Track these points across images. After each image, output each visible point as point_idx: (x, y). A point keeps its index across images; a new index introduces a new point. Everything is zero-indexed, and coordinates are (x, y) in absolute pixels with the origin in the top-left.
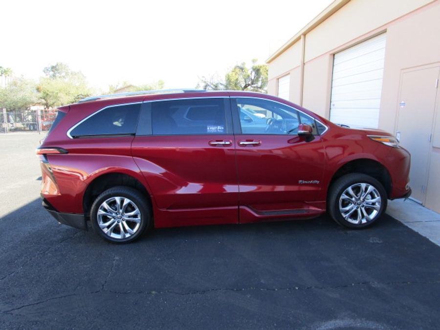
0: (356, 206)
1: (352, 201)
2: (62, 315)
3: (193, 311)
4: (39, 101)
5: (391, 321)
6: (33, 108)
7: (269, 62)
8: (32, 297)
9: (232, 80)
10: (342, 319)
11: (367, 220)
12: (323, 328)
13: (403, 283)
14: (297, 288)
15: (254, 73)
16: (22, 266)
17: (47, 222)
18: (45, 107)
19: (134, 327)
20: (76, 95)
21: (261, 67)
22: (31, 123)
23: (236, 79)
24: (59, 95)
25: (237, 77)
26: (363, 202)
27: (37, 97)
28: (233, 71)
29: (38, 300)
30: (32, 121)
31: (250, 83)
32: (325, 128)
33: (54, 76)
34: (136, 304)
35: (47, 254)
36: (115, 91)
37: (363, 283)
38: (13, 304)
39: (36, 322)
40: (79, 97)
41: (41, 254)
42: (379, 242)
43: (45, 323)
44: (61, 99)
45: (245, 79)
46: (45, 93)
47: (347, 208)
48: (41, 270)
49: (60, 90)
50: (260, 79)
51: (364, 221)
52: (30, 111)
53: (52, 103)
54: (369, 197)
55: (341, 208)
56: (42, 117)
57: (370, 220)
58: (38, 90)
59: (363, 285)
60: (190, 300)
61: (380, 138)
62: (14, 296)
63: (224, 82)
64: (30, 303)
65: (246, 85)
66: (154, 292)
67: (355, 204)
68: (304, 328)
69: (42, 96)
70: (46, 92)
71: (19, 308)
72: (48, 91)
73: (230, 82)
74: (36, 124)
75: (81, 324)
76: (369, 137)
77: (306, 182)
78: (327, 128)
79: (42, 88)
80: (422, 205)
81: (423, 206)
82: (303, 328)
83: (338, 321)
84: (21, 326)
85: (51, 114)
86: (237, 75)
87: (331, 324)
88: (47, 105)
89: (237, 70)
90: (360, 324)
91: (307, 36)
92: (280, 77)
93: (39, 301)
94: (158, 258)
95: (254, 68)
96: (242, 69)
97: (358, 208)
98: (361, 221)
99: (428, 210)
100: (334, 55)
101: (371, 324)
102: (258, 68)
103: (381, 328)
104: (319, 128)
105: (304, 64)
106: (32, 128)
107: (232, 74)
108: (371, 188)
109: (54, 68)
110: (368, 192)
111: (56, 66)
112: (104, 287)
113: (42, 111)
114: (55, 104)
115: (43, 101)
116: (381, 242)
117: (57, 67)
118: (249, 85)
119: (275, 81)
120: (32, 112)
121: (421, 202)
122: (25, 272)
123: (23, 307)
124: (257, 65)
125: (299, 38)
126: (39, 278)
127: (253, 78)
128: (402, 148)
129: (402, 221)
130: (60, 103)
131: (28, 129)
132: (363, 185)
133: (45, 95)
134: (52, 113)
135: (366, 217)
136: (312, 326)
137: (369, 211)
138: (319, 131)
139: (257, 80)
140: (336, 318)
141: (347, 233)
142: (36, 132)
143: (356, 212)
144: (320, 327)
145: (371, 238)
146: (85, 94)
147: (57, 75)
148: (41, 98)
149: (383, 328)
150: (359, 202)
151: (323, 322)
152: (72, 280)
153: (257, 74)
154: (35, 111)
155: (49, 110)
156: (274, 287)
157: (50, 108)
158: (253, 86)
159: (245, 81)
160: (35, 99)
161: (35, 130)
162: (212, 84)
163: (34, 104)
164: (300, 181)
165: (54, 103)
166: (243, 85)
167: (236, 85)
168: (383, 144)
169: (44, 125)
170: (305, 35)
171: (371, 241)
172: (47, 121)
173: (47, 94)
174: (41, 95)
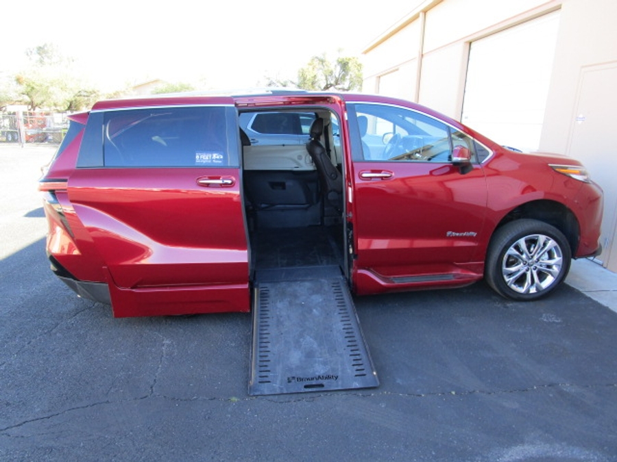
0: (526, 268)
1: (522, 259)
2: (91, 437)
3: (302, 431)
4: (20, 99)
5: (605, 448)
6: (10, 109)
7: (366, 52)
8: (38, 406)
9: (308, 78)
10: (532, 443)
11: (537, 289)
12: (507, 458)
13: (607, 385)
14: (453, 393)
15: (339, 68)
16: (17, 353)
17: (49, 282)
18: (30, 107)
19: (212, 458)
20: (76, 92)
21: (350, 59)
22: (9, 130)
23: (313, 75)
24: (51, 89)
25: (315, 72)
26: (537, 262)
27: (16, 92)
28: (310, 64)
29: (49, 411)
30: (11, 128)
31: (333, 82)
32: (488, 153)
33: (41, 62)
34: (209, 418)
35: (55, 334)
36: (136, 88)
37: (550, 386)
38: (8, 418)
39: (51, 449)
40: (83, 93)
41: (46, 333)
42: (557, 321)
43: (65, 451)
44: (54, 97)
45: (326, 76)
46: (29, 86)
47: (513, 269)
48: (47, 359)
49: (52, 83)
50: (348, 77)
51: (533, 290)
52: (6, 113)
53: (39, 102)
54: (546, 256)
55: (504, 268)
56: (26, 123)
57: (541, 290)
58: (19, 81)
59: (550, 388)
60: (294, 413)
61: (566, 168)
62: (8, 404)
63: (297, 81)
64: (37, 417)
65: (327, 85)
66: (234, 399)
67: (525, 264)
68: (479, 458)
69: (24, 91)
70: (31, 84)
71: (19, 425)
72: (33, 83)
73: (305, 79)
74: (17, 132)
75: (125, 453)
76: (551, 167)
77: (457, 234)
78: (491, 153)
79: (24, 79)
80: (602, 265)
81: (605, 268)
82: (477, 458)
83: (526, 447)
84: (27, 455)
85: (39, 119)
86: (316, 70)
87: (517, 452)
88: (32, 105)
89: (316, 62)
90: (561, 451)
91: (428, 14)
92: (382, 74)
93: (50, 414)
94: (231, 342)
95: (340, 60)
96: (322, 61)
97: (527, 270)
98: (528, 290)
99: (612, 274)
100: (470, 43)
101: (577, 452)
102: (346, 61)
103: (594, 459)
104: (479, 153)
105: (422, 55)
106: (10, 139)
107: (308, 69)
108: (551, 243)
109: (40, 50)
110: (546, 248)
111: (44, 46)
112: (154, 388)
113: (24, 114)
114: (45, 103)
115: (27, 99)
116: (559, 321)
117: (46, 48)
118: (331, 85)
119: (374, 79)
120: (10, 114)
121: (601, 262)
122: (21, 363)
123: (24, 423)
124: (344, 56)
125: (416, 17)
126: (47, 373)
127: (337, 76)
128: (594, 184)
129: (581, 290)
130: (52, 102)
131: (4, 139)
132: (542, 238)
133: (29, 89)
134: (41, 117)
135: (537, 284)
136: (490, 456)
137: (542, 276)
138: (479, 158)
139: (343, 78)
140: (522, 442)
141: (507, 307)
142: (17, 144)
143: (524, 276)
144: (502, 456)
145: (544, 315)
146: (91, 90)
147: (46, 60)
148: (23, 94)
149: (596, 458)
150: (530, 261)
151: (505, 449)
152: (99, 377)
153: (344, 70)
154: (14, 113)
155: (35, 111)
156: (418, 391)
157: (37, 110)
158: (337, 86)
159: (327, 80)
160: (13, 95)
161: (14, 140)
162: (279, 82)
163: (13, 103)
164: (449, 233)
165: (42, 102)
166: (323, 86)
167: (313, 83)
168: (570, 177)
169: (29, 134)
170: (425, 12)
171: (545, 320)
172: (32, 128)
173: (33, 88)
174: (23, 88)
